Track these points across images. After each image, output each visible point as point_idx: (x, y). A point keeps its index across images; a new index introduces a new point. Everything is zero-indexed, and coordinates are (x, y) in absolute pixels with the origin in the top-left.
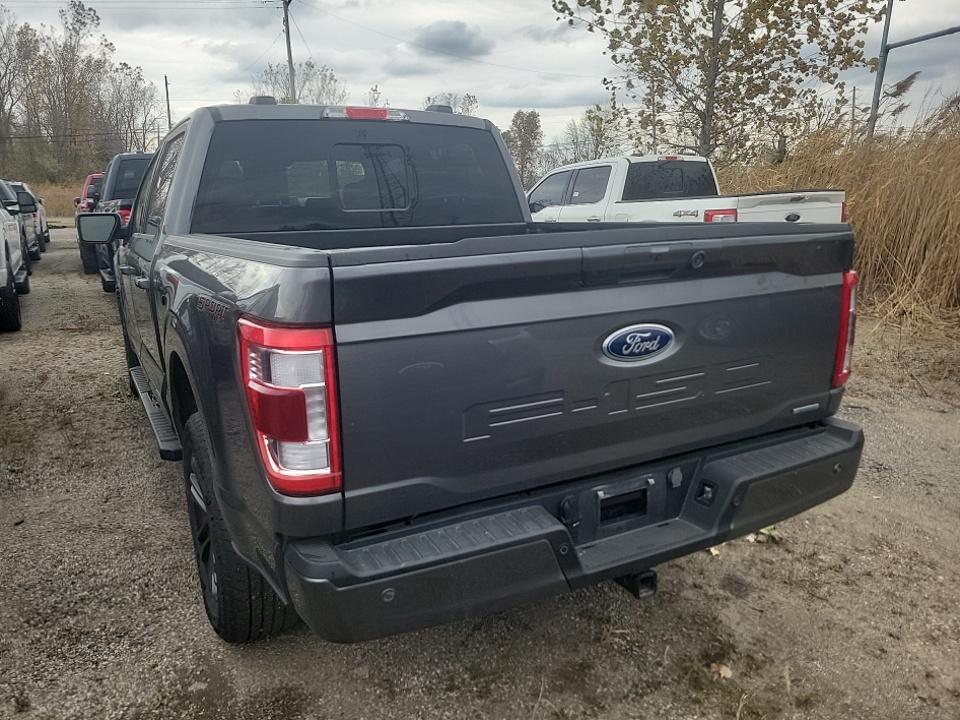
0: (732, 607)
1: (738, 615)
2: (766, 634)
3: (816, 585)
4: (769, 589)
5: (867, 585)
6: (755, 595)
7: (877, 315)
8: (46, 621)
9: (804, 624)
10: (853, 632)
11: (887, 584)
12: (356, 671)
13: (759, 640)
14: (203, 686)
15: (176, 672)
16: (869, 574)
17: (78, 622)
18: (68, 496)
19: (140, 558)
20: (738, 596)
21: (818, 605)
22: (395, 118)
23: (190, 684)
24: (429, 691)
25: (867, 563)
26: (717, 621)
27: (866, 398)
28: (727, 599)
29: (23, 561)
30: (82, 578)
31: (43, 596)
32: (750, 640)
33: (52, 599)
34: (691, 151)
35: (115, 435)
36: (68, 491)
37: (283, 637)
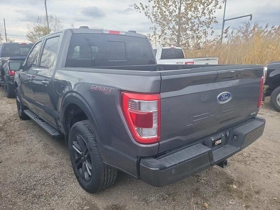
0: (227, 169)
3: (246, 161)
4: (235, 163)
6: (232, 165)
8: (25, 193)
10: (260, 173)
11: (262, 160)
12: (133, 198)
13: (238, 177)
14: (88, 207)
15: (77, 204)
17: (37, 192)
18: (14, 152)
19: (48, 170)
22: (122, 34)
23: (84, 207)
24: (158, 201)
25: (255, 155)
26: (226, 173)
29: (8, 174)
30: (31, 178)
31: (21, 185)
32: (236, 178)
33: (24, 186)
35: (21, 132)
36: (13, 151)
37: (107, 190)
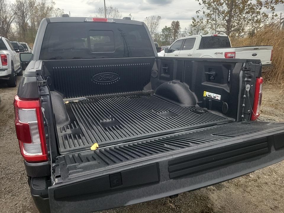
0: (215, 193)
1: (217, 197)
2: (225, 205)
3: (246, 186)
4: (230, 187)
5: (265, 188)
6: (224, 189)
7: (282, 87)
9: (240, 202)
10: (257, 206)
11: (273, 187)
13: (222, 207)
15: (22, 207)
16: (266, 183)
20: (218, 189)
21: (246, 194)
22: (109, 21)
25: (266, 179)
26: (209, 199)
27: (274, 116)
28: (214, 190)
32: (220, 207)
34: (223, 33)
